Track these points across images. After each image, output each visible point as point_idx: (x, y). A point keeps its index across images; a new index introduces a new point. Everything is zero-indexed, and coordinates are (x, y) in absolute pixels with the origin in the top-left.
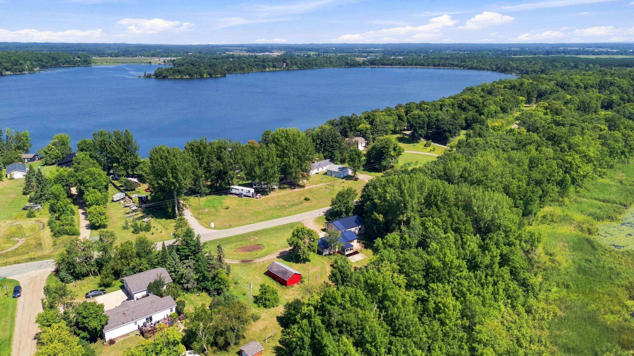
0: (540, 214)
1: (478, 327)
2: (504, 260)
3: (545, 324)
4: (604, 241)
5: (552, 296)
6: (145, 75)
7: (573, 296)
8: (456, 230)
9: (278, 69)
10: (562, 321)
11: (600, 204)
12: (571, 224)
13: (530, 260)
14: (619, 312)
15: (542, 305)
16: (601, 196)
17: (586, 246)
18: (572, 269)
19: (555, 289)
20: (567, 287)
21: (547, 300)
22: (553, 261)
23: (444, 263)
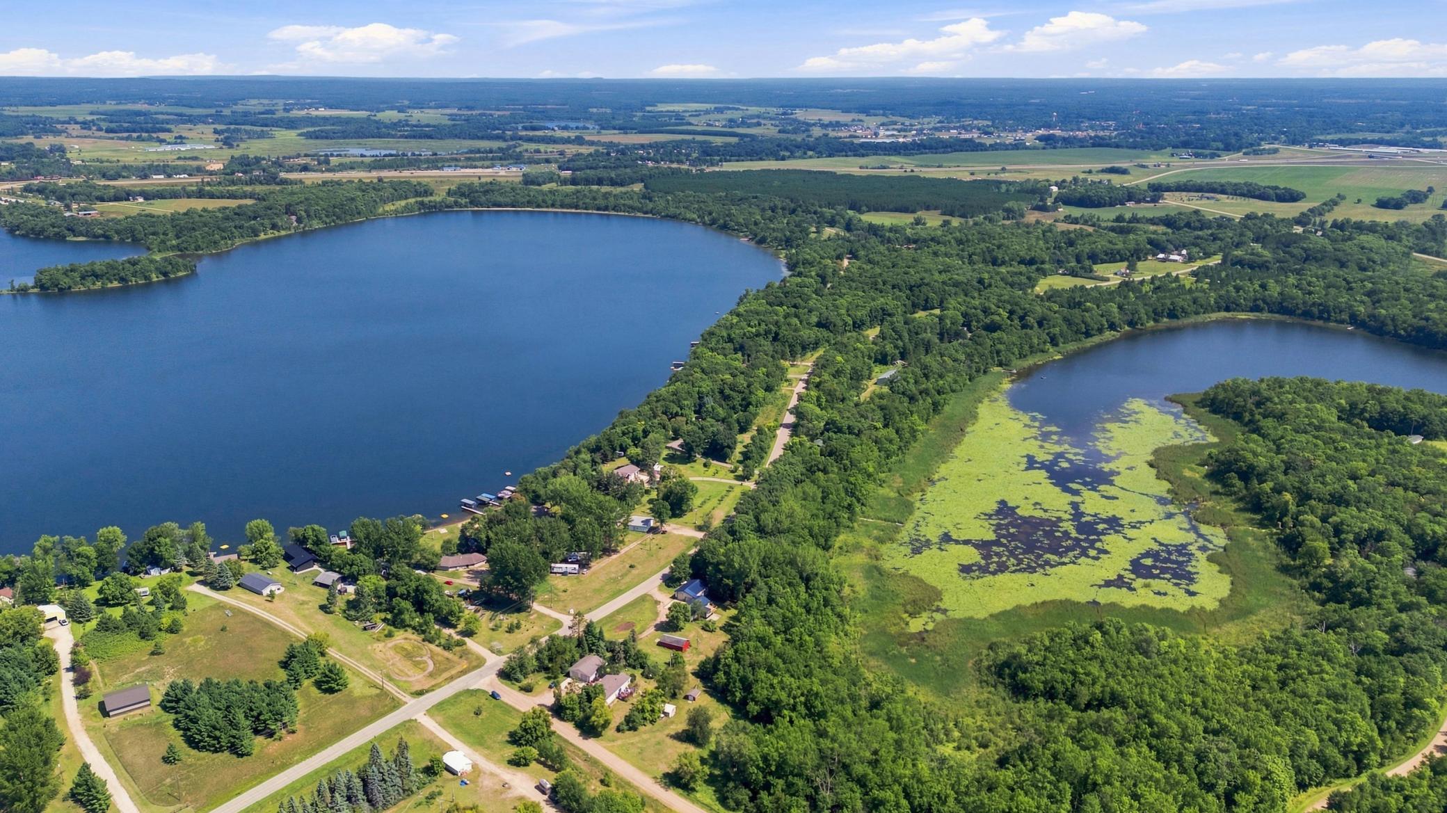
0: (837, 545)
1: (826, 650)
2: (826, 602)
3: (857, 641)
4: (887, 565)
5: (858, 620)
6: (13, 288)
7: (871, 618)
8: (790, 584)
9: (283, 233)
10: (866, 636)
11: (884, 523)
12: (862, 551)
13: (841, 598)
14: (898, 624)
15: (853, 628)
16: (882, 515)
17: (876, 574)
18: (868, 597)
19: (859, 615)
20: (866, 612)
21: (855, 625)
22: (854, 592)
23: (793, 613)
